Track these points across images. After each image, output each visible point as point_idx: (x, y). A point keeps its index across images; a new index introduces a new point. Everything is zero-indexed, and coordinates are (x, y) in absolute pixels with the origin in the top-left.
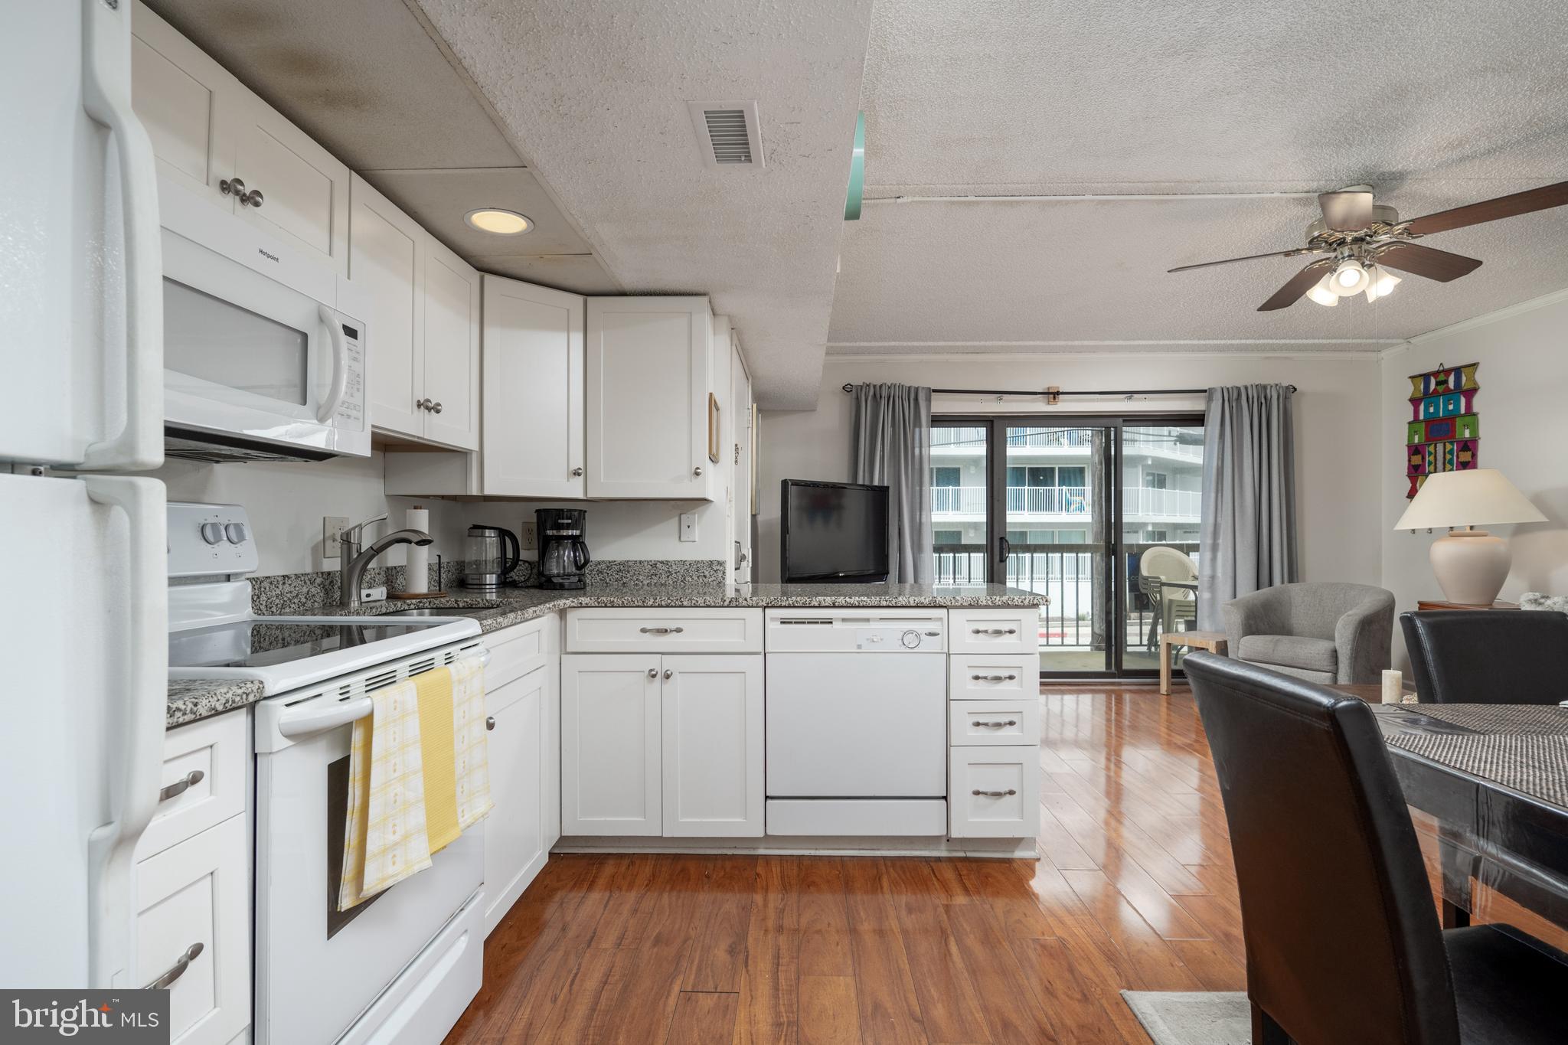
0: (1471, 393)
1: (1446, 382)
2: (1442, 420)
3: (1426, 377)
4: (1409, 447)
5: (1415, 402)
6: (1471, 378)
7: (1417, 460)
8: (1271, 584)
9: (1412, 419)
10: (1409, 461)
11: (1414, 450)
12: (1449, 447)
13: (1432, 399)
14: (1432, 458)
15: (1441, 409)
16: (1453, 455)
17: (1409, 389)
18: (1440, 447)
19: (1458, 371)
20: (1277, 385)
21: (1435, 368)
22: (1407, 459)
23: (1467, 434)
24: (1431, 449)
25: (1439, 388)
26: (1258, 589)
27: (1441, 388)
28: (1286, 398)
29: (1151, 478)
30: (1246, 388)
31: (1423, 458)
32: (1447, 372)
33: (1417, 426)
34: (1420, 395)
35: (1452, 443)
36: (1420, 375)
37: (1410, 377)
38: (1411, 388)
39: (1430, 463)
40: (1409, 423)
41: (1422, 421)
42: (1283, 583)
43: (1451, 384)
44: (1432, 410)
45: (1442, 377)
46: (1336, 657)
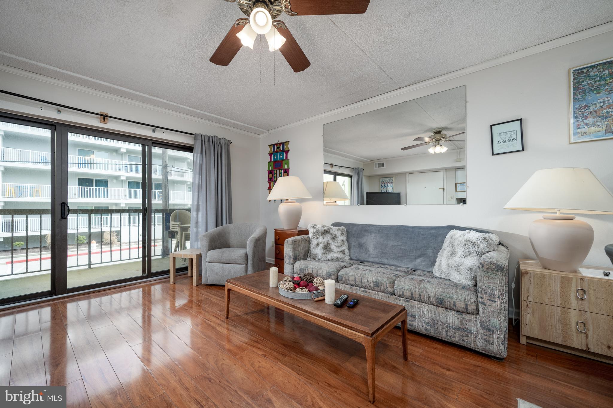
0: (287, 152)
1: (280, 147)
2: (278, 161)
3: (274, 145)
4: (269, 171)
5: (270, 154)
6: (287, 147)
7: (271, 176)
8: (222, 225)
9: (269, 161)
10: (269, 176)
11: (270, 172)
12: (281, 171)
13: (276, 154)
14: (275, 175)
15: (278, 157)
16: (282, 174)
17: (268, 150)
18: (278, 171)
19: (283, 144)
20: (224, 138)
21: (276, 142)
22: (268, 175)
23: (286, 167)
24: (275, 172)
25: (278, 149)
26: (217, 227)
27: (278, 150)
28: (228, 145)
29: (190, 189)
30: (212, 137)
31: (273, 175)
32: (280, 144)
33: (271, 163)
34: (272, 152)
35: (281, 170)
36: (272, 145)
37: (269, 145)
38: (269, 149)
39: (275, 177)
40: (268, 162)
41: (273, 162)
42: (227, 224)
43: (281, 149)
44: (275, 158)
45: (278, 146)
46: (247, 257)
